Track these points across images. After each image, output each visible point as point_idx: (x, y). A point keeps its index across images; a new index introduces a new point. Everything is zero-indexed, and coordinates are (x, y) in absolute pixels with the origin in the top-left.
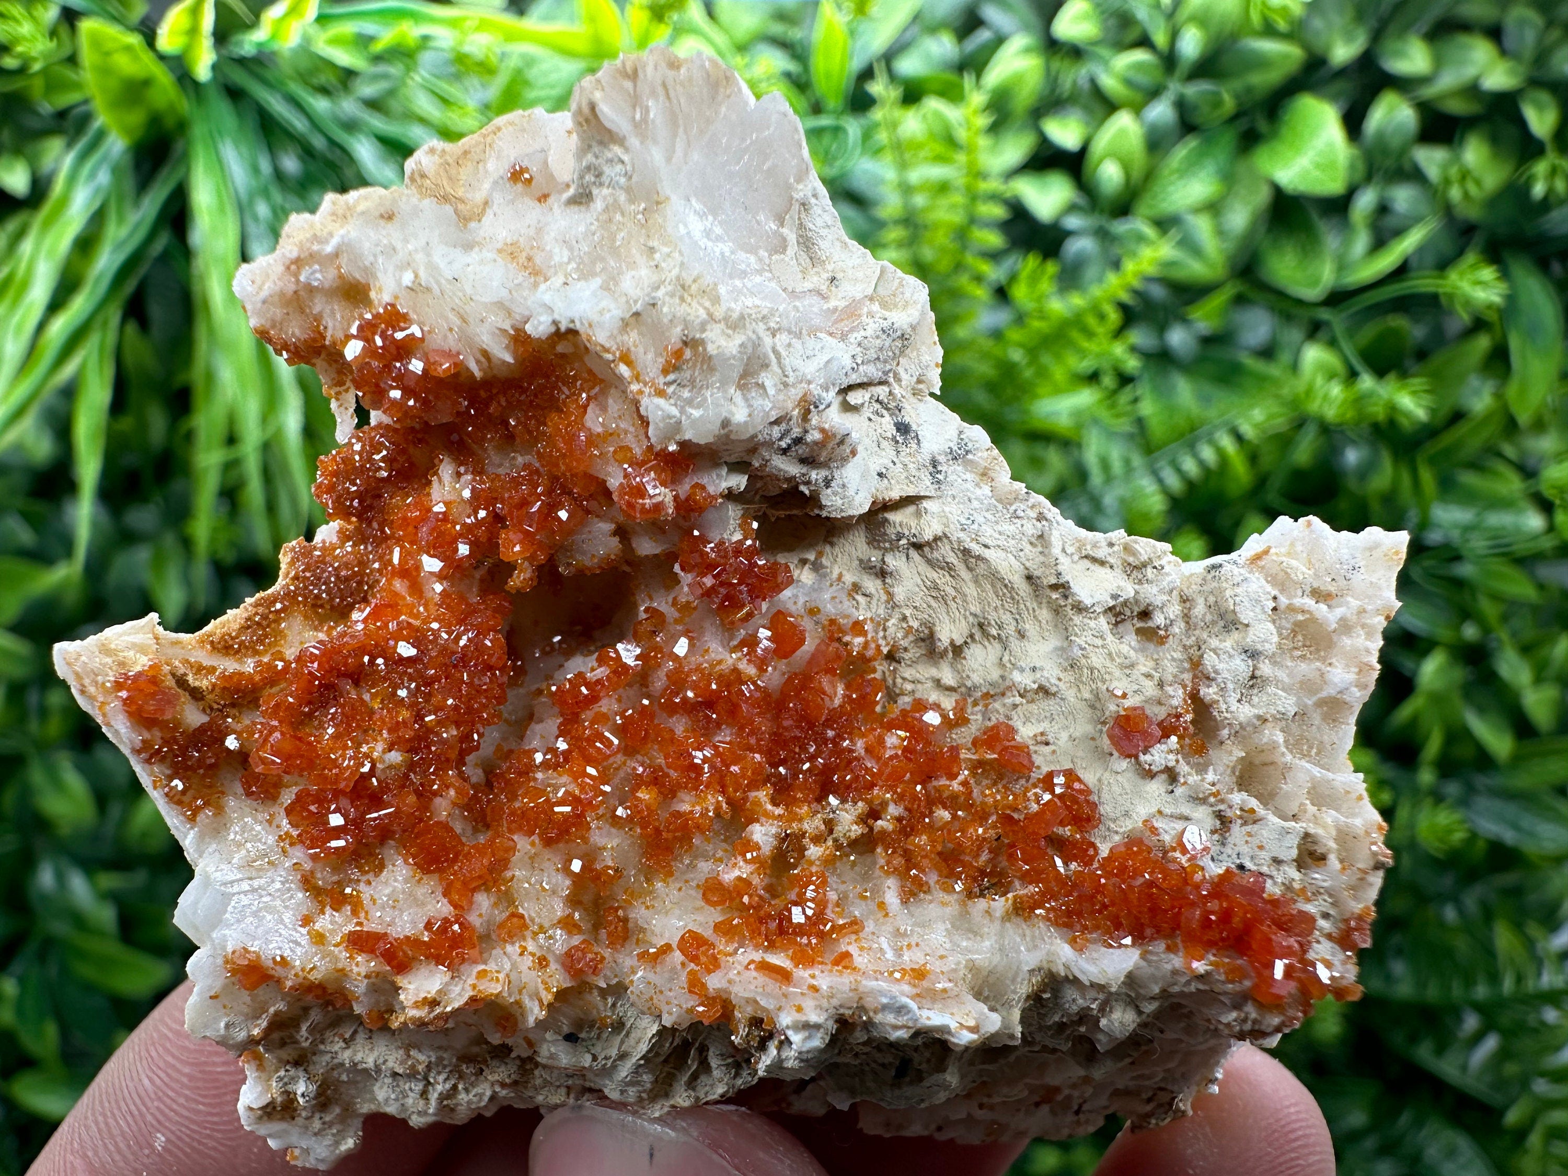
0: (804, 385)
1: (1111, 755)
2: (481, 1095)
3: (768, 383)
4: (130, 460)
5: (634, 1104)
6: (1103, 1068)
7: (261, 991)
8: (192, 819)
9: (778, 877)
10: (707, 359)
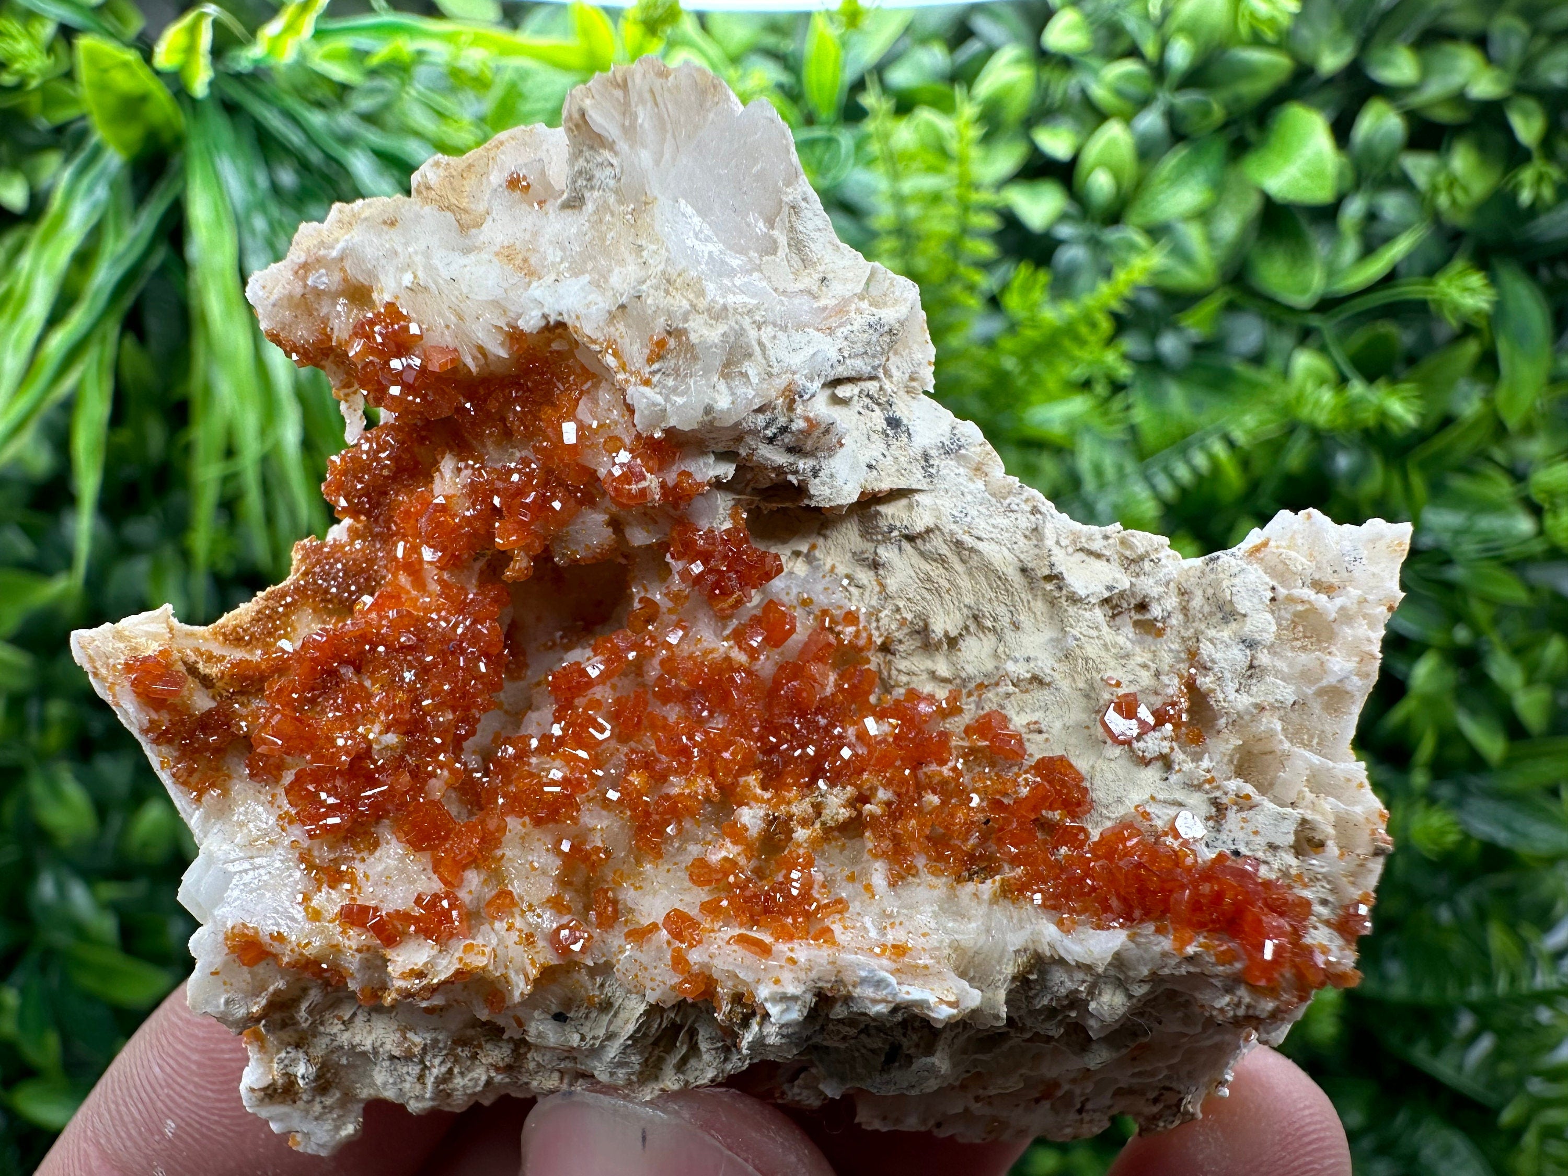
0: (789, 375)
1: (1105, 743)
2: (477, 1081)
3: (751, 373)
5: (624, 1087)
6: (1098, 1058)
7: (261, 969)
8: (198, 799)
9: (768, 861)
10: (691, 348)
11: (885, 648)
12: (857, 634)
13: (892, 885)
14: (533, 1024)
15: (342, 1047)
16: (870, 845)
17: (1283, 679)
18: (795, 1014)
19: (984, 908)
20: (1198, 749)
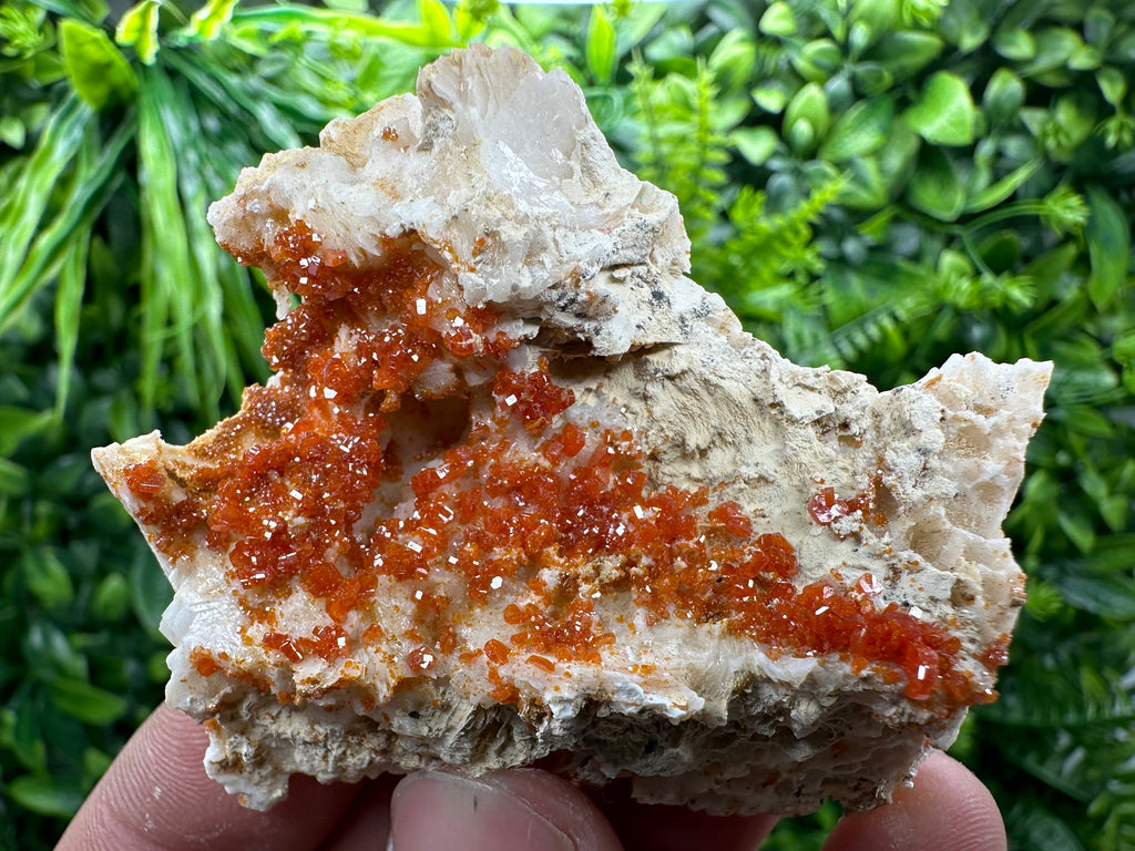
0: (575, 262)
1: (811, 524)
2: (363, 760)
3: (547, 261)
5: (461, 765)
6: (802, 753)
7: (215, 678)
8: (174, 562)
9: (561, 607)
10: (502, 244)
11: (654, 457)
12: (630, 448)
13: (650, 624)
14: (396, 719)
15: (272, 735)
16: (635, 597)
17: (949, 478)
18: (570, 713)
19: (716, 642)
20: (883, 529)
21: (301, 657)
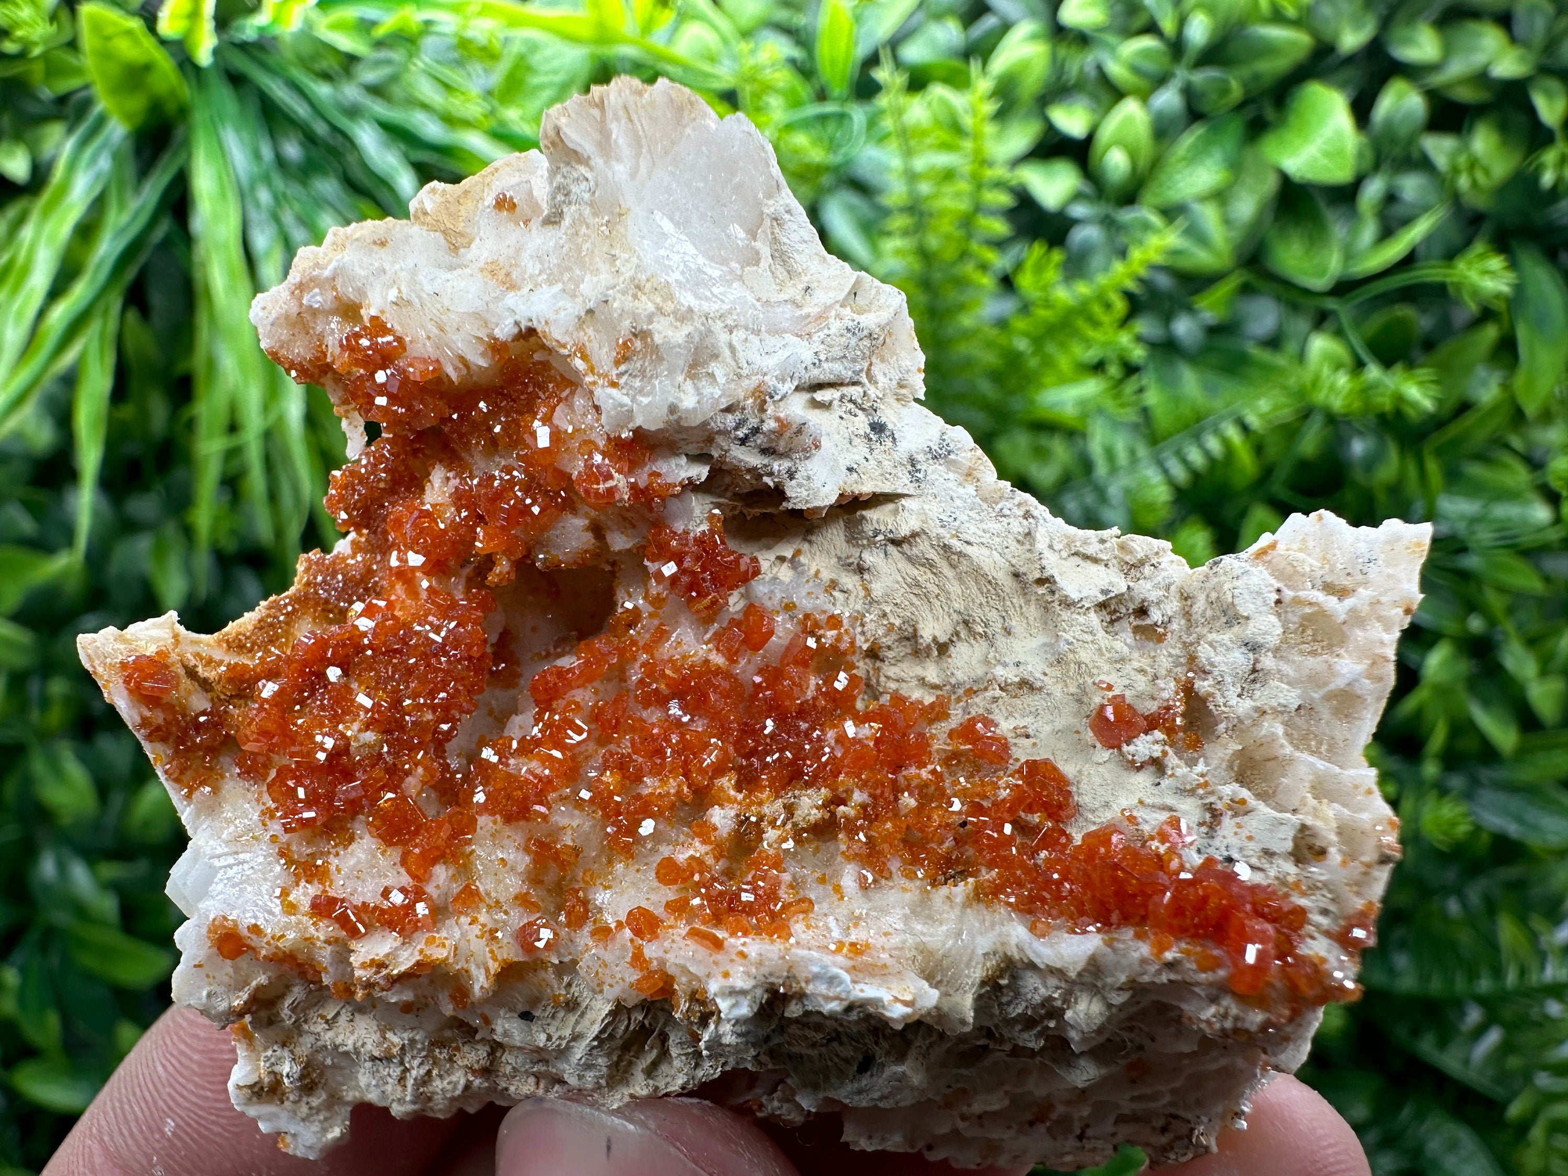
0: (759, 376)
1: (1094, 747)
2: (456, 1084)
3: (718, 373)
4: (132, 448)
5: (593, 1090)
6: (1084, 1075)
7: (243, 962)
8: (189, 796)
9: (738, 862)
10: (656, 349)
11: (873, 653)
12: (839, 639)
13: (864, 886)
14: (499, 1022)
15: (325, 1047)
16: (843, 847)
17: (1289, 683)
18: (745, 1010)
19: (957, 910)
20: (1196, 755)
21: (363, 930)
